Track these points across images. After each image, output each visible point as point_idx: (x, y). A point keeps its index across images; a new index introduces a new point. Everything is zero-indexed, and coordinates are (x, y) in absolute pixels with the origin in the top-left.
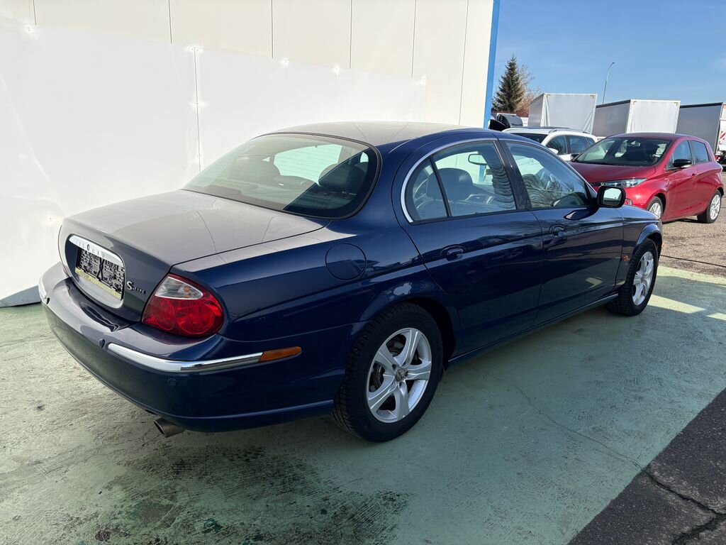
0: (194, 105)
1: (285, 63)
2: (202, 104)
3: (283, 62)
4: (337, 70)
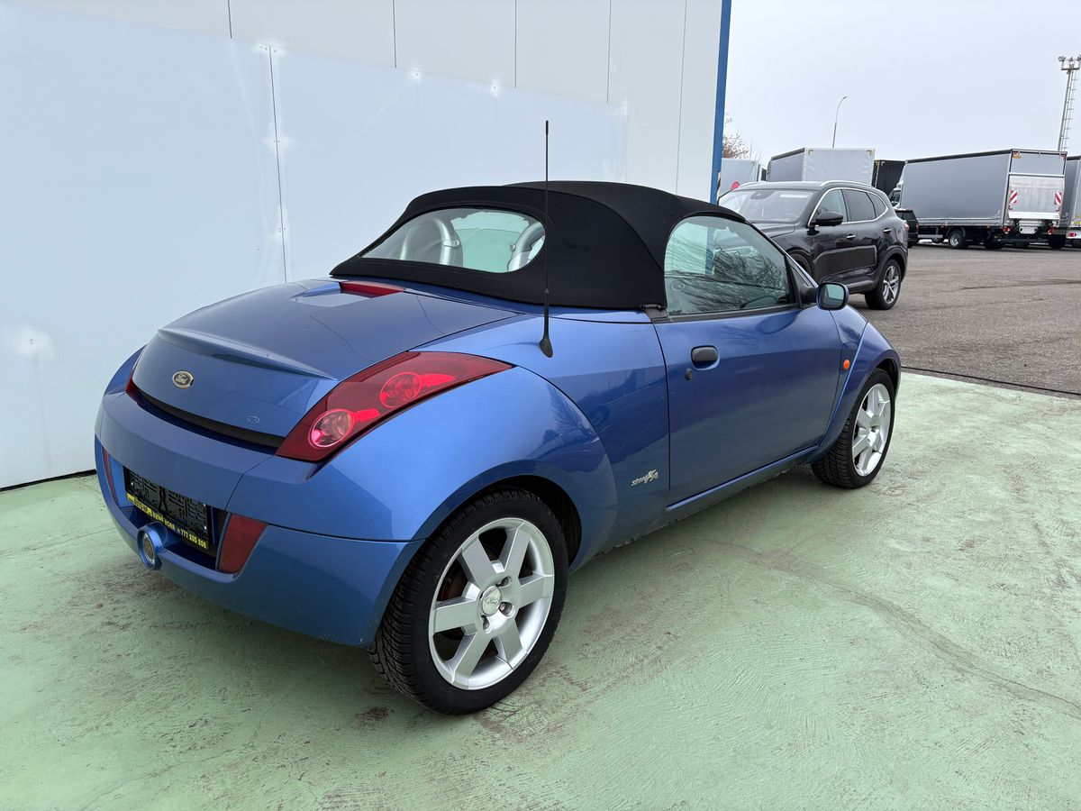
0: (271, 143)
1: (415, 75)
2: (285, 141)
3: (413, 74)
4: (495, 89)
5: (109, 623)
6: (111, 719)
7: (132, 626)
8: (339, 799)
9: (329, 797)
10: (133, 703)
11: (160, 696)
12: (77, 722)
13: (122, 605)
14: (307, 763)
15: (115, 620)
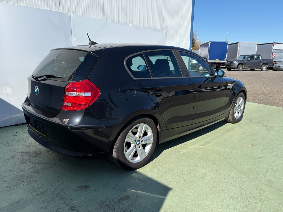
0: (71, 39)
2: (74, 39)
3: (109, 21)
5: (20, 162)
6: (17, 187)
7: (26, 163)
8: (73, 209)
9: (71, 208)
10: (24, 183)
11: (31, 181)
12: (8, 187)
13: (25, 158)
14: (66, 199)
15: (22, 161)
